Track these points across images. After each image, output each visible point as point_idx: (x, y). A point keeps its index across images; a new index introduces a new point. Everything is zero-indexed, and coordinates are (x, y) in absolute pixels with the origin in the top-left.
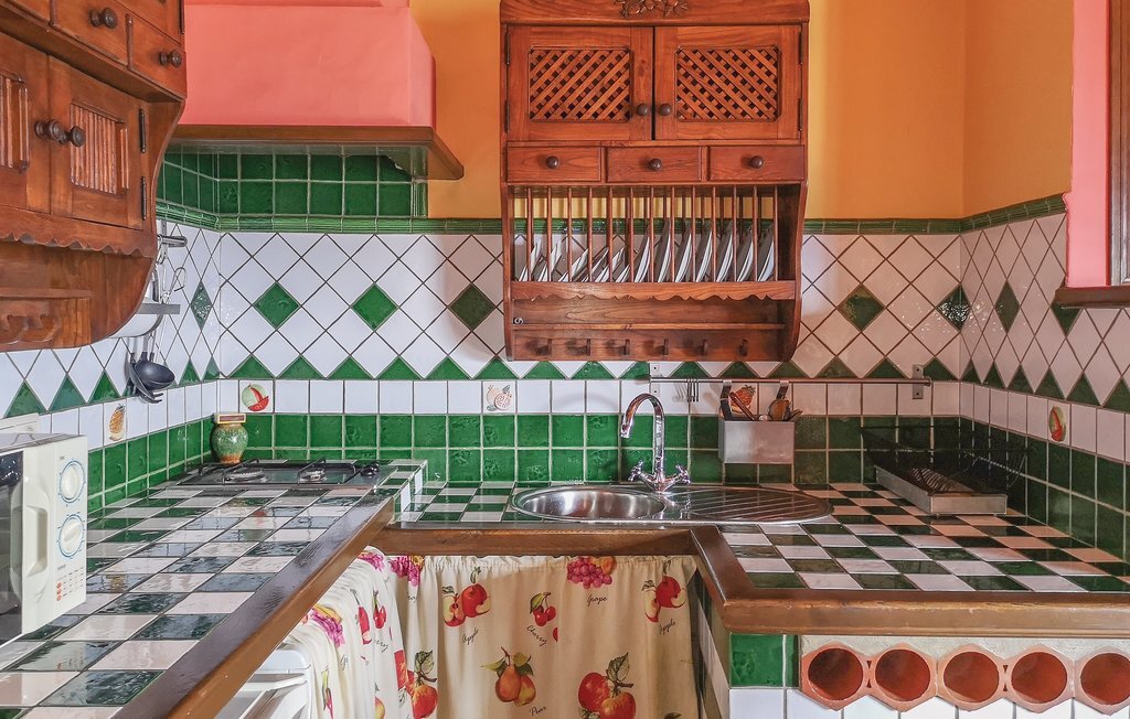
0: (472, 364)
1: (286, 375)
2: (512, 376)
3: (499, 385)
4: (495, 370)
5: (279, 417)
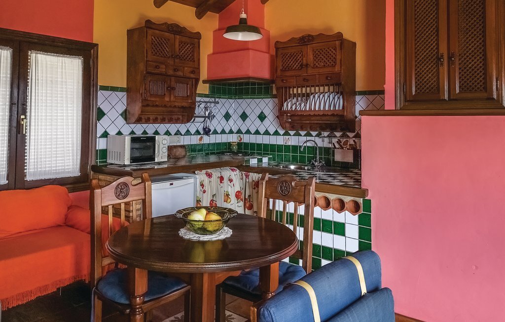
0: (282, 132)
1: (246, 133)
2: (290, 135)
3: (287, 137)
4: (286, 134)
5: (244, 143)
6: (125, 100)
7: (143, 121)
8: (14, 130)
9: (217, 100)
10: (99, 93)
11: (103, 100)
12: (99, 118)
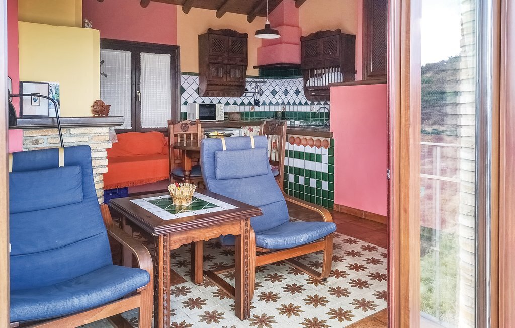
0: (309, 102)
1: (287, 104)
2: (315, 105)
3: (313, 106)
4: (313, 104)
5: (286, 112)
6: (197, 81)
7: (210, 94)
8: (134, 99)
9: (265, 80)
10: (181, 77)
11: (184, 81)
12: (181, 93)
